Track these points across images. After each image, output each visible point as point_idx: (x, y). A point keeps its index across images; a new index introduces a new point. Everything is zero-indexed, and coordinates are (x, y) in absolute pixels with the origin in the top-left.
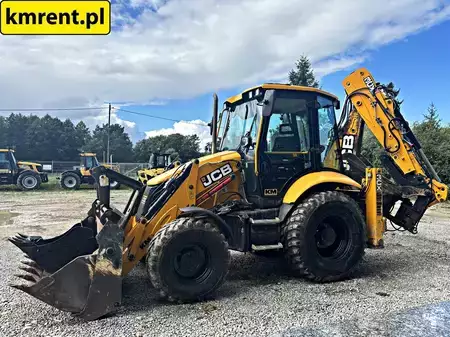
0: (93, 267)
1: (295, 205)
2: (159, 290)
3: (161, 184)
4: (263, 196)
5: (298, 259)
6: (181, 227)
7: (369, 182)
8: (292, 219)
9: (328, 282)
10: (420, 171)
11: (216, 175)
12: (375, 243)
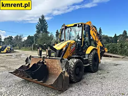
0: (64, 75)
1: (89, 54)
2: (73, 80)
3: (62, 49)
4: (82, 52)
5: (92, 67)
6: (77, 61)
7: (98, 48)
8: (89, 58)
9: (95, 72)
10: (102, 46)
11: (73, 47)
12: (100, 62)
